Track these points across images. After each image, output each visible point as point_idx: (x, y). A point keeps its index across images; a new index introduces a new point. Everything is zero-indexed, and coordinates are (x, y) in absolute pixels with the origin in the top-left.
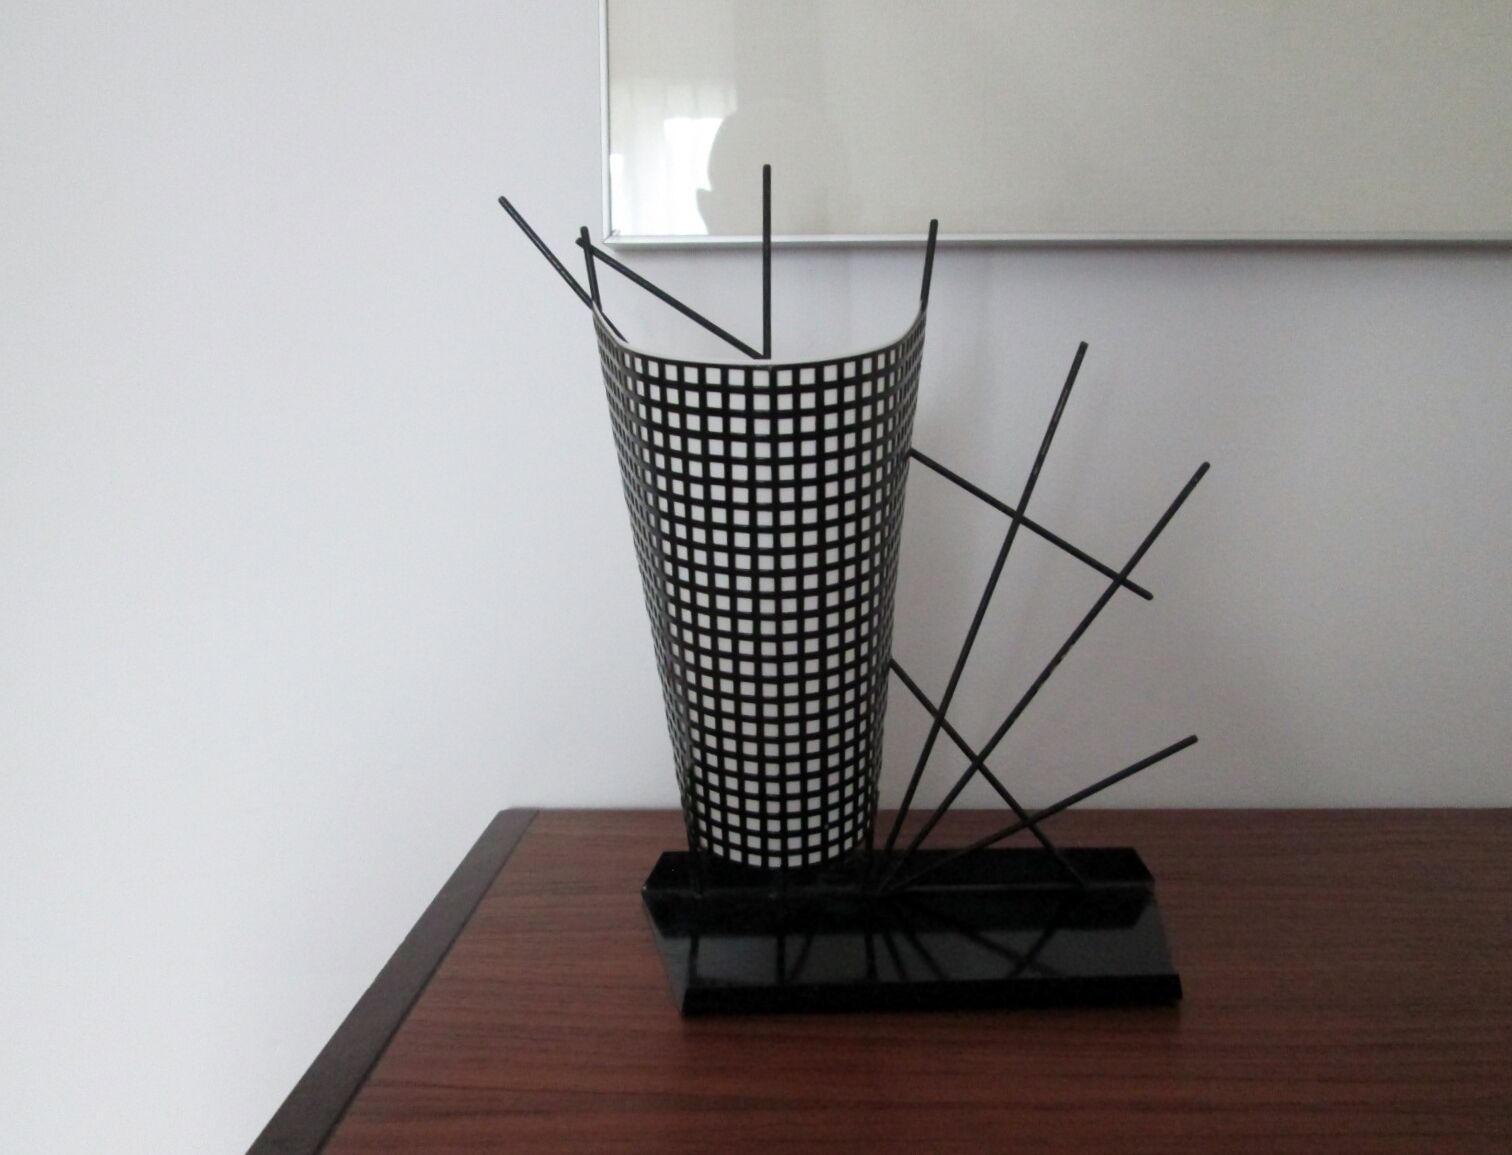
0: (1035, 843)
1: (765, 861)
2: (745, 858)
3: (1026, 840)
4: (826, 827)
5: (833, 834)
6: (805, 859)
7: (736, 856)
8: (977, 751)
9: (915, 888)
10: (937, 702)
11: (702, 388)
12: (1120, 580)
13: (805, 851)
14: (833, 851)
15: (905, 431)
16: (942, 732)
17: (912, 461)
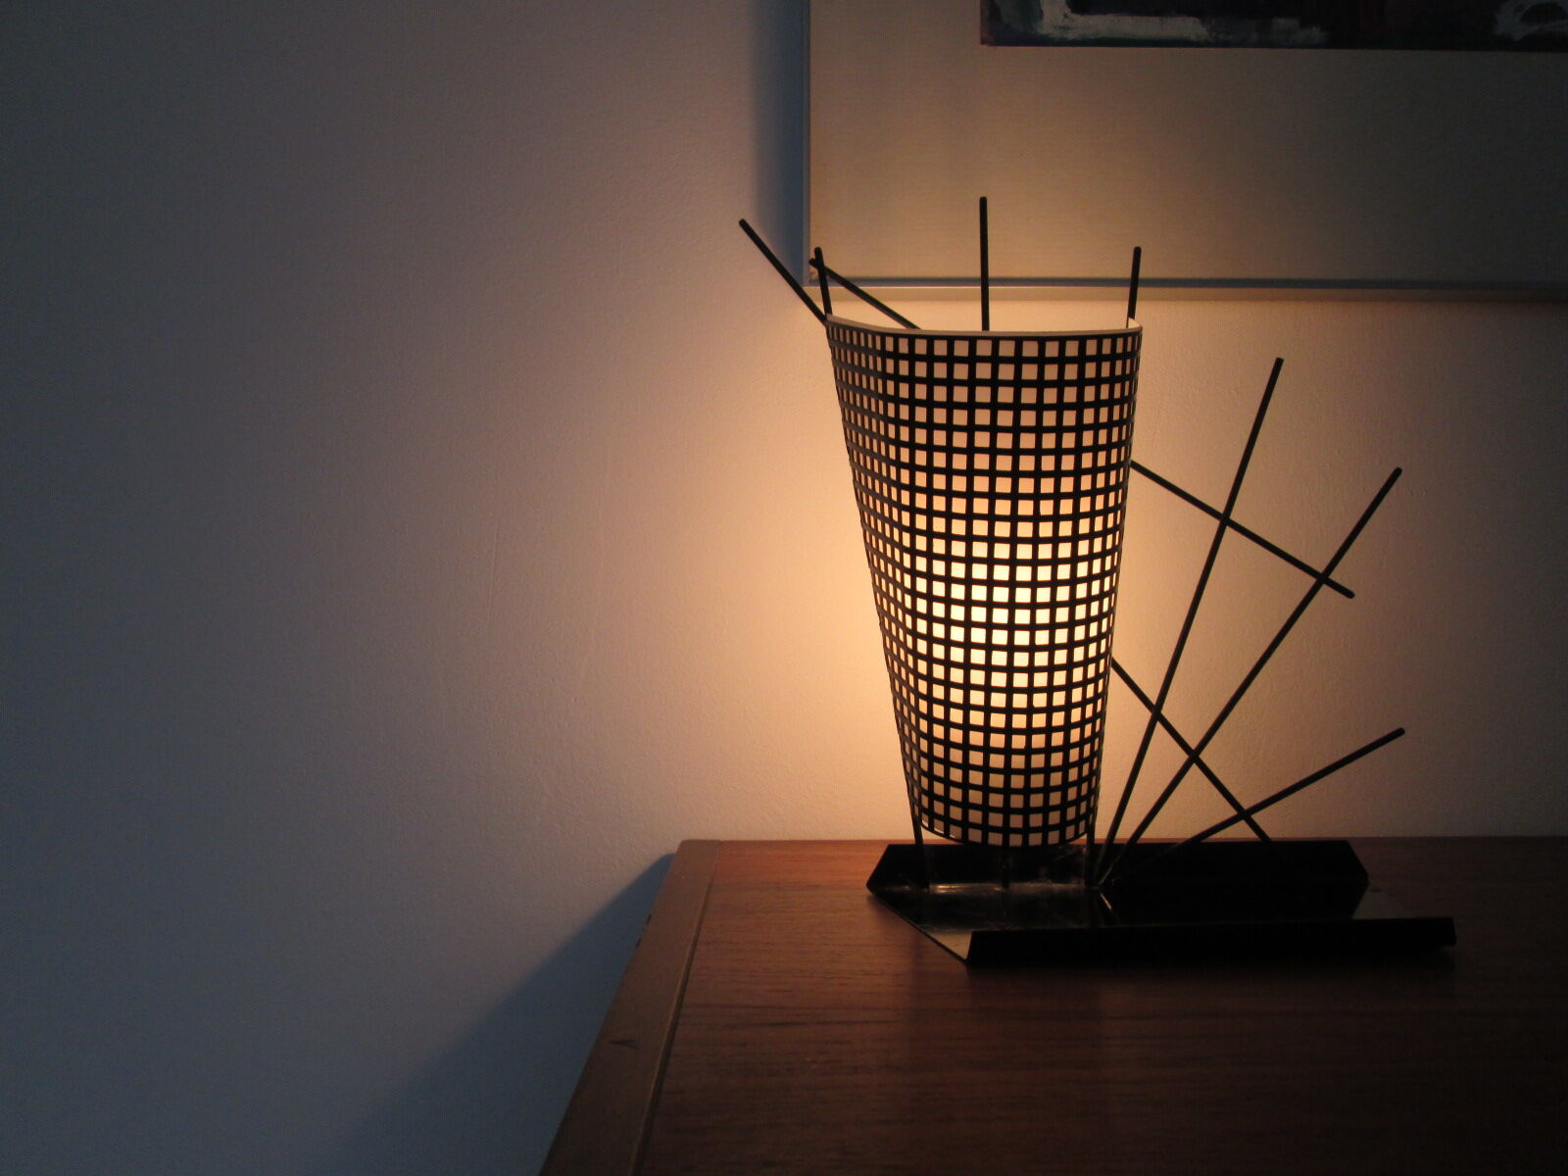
0: (1251, 835)
3: (1241, 831)
8: (1193, 744)
10: (1153, 699)
11: (951, 360)
12: (1323, 579)
15: (1125, 443)
16: (1159, 726)
17: (1133, 472)
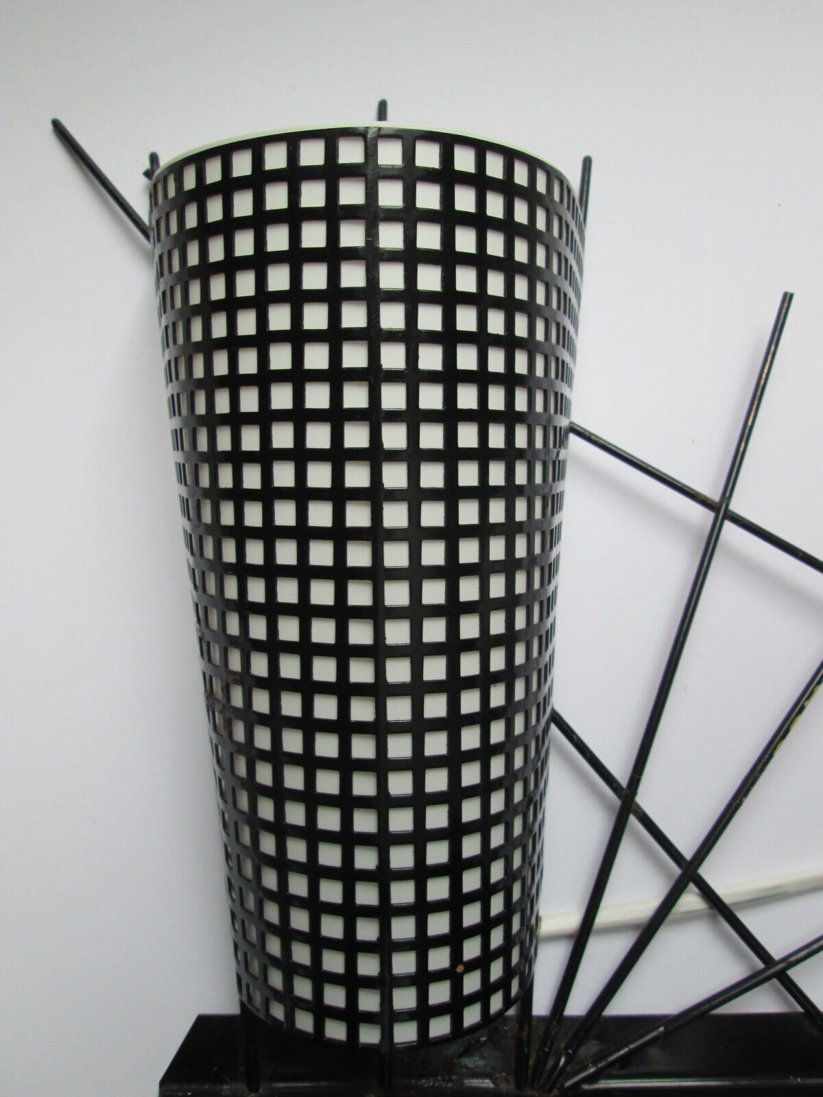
1: (353, 1033)
2: (319, 1026)
4: (460, 969)
5: (472, 983)
6: (423, 1030)
7: (305, 1022)
9: (603, 1084)
13: (423, 1014)
14: (472, 1016)
17: (573, 441)
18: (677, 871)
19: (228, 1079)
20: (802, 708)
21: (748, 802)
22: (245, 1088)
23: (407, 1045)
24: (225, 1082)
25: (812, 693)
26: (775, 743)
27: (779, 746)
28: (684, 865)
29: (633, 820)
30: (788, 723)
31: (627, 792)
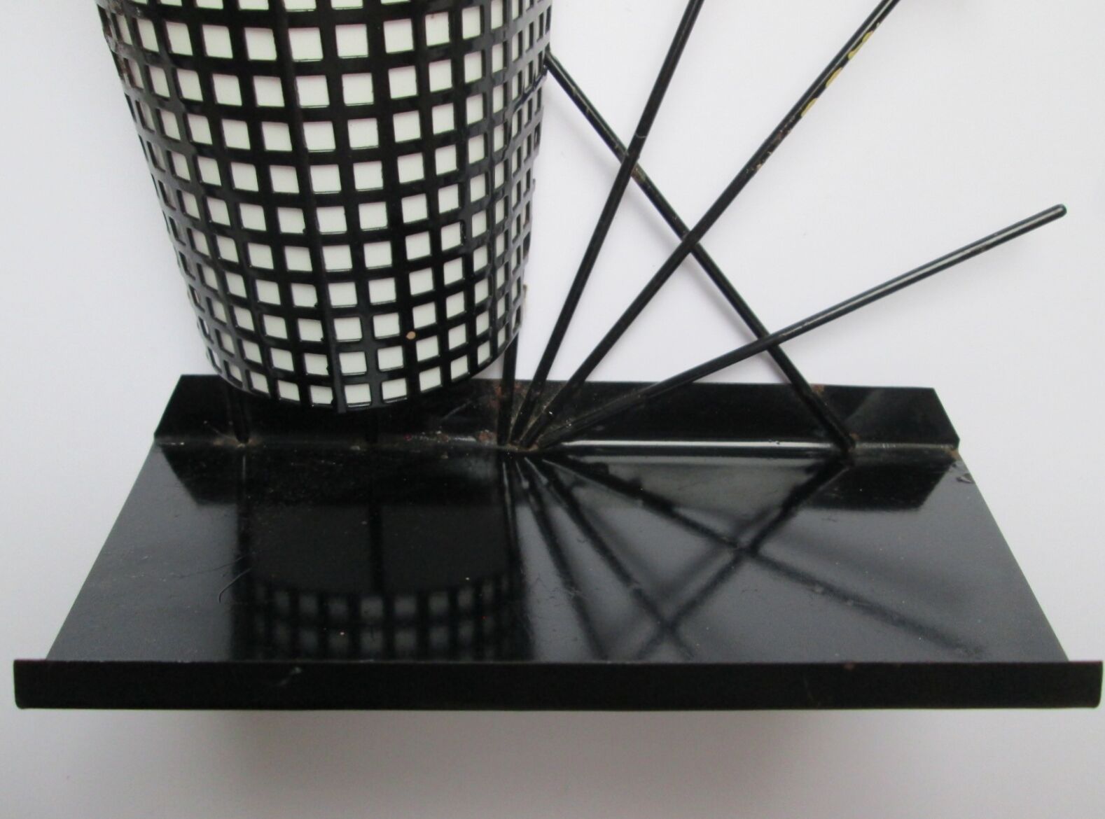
4: (411, 336)
18: (677, 241)
19: (217, 432)
20: (846, 60)
21: (764, 170)
22: (236, 440)
23: (396, 401)
24: (215, 435)
25: (861, 41)
26: (805, 103)
27: (810, 104)
28: (685, 236)
29: (632, 184)
30: (825, 79)
31: (628, 154)
